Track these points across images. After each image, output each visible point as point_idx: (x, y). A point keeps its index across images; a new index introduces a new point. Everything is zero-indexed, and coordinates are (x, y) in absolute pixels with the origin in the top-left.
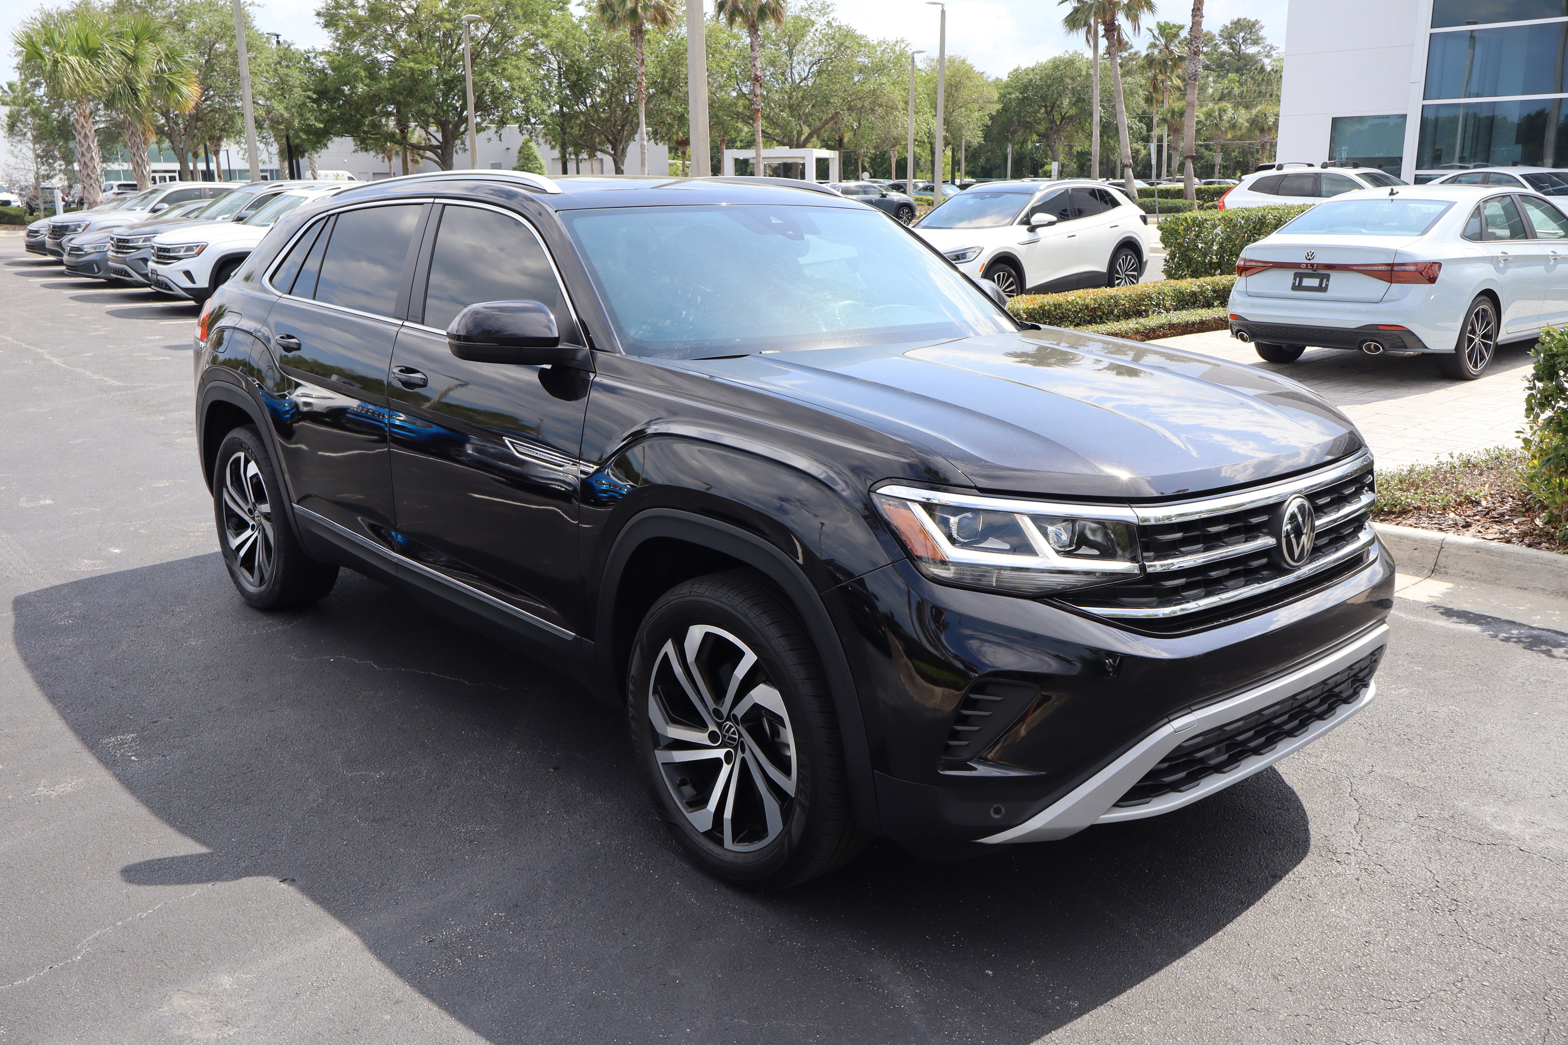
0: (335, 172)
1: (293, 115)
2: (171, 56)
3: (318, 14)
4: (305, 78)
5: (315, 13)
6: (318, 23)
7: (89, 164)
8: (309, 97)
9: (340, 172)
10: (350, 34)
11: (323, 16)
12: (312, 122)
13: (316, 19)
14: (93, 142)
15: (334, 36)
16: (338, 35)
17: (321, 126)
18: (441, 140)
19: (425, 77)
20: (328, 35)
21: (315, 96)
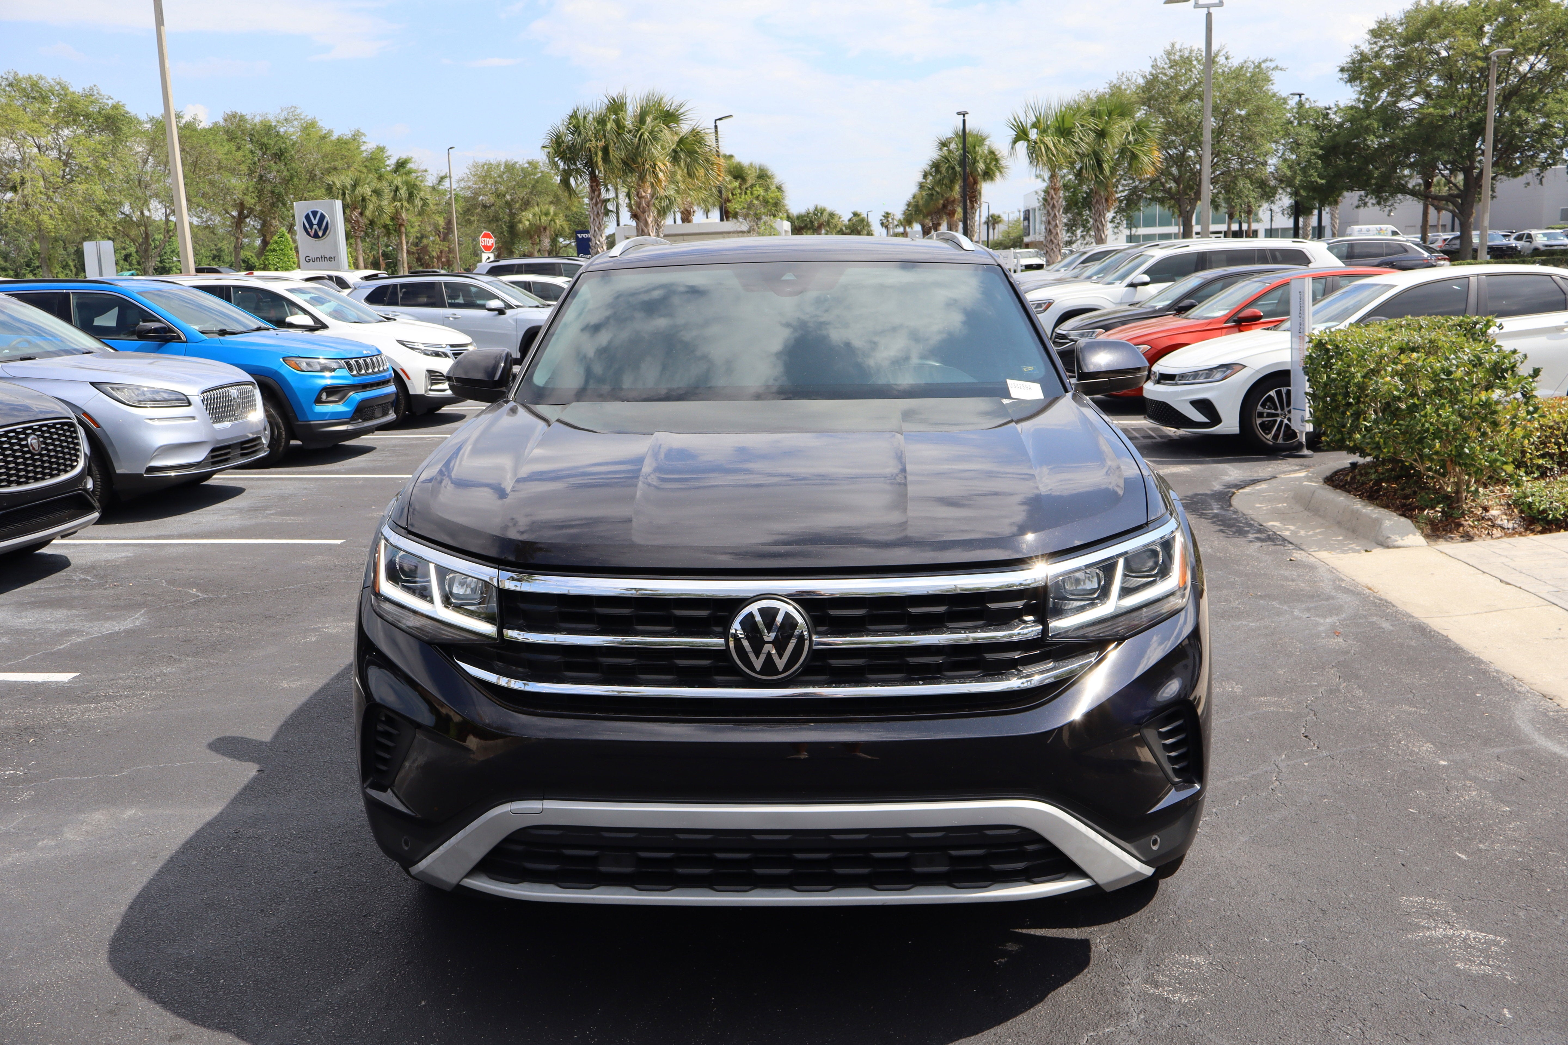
0: (1378, 226)
1: (1295, 173)
2: (1138, 129)
3: (1342, 70)
4: (1315, 135)
5: (1338, 69)
6: (1341, 79)
7: (1053, 231)
8: (1315, 154)
9: (1384, 227)
10: (1376, 86)
11: (1348, 70)
12: (1315, 178)
13: (1340, 75)
14: (1059, 211)
15: (1359, 89)
16: (1364, 88)
17: (1323, 181)
18: (1462, 188)
19: (1446, 123)
20: (1352, 90)
21: (1320, 152)
